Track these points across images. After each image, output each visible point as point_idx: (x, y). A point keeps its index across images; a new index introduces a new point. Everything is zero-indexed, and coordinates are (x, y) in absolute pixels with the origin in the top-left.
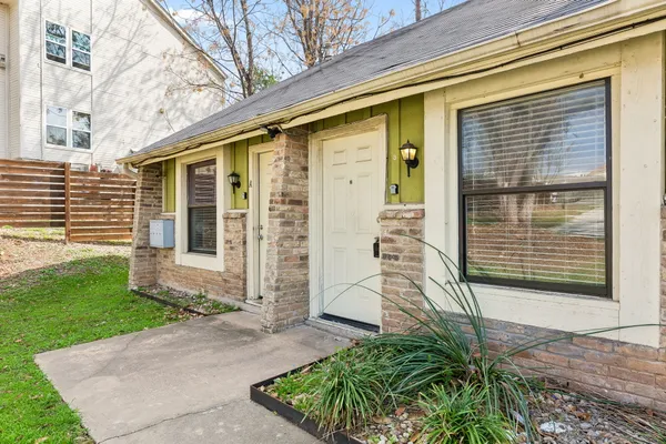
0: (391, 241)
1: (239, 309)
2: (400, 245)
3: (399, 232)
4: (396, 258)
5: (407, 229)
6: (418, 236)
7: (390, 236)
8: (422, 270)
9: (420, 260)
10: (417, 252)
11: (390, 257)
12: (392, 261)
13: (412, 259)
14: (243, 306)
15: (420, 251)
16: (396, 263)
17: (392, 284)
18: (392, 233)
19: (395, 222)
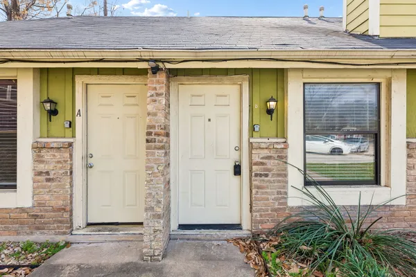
0: (262, 164)
1: (67, 244)
2: (269, 167)
3: (269, 158)
4: (266, 175)
5: (276, 155)
6: (284, 160)
7: (261, 161)
8: (287, 182)
9: (286, 176)
10: (283, 170)
11: (261, 175)
12: (263, 178)
13: (279, 175)
14: (69, 238)
15: (286, 169)
16: (266, 179)
17: (263, 193)
18: (262, 158)
19: (266, 151)
